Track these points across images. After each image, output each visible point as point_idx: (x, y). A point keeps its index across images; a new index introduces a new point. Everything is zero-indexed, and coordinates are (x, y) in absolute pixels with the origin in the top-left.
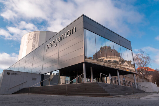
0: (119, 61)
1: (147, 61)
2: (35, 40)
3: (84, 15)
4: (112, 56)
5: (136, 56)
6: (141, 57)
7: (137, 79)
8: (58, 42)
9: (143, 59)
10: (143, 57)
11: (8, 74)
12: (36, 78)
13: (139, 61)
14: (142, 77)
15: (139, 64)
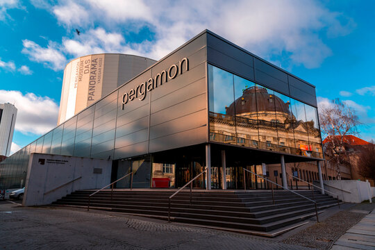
0: (286, 122)
1: (352, 126)
2: (94, 75)
3: (208, 32)
4: (269, 111)
5: (326, 115)
6: (337, 117)
7: (325, 166)
8: (148, 90)
9: (341, 121)
10: (343, 117)
11: (42, 161)
12: (101, 169)
13: (333, 126)
14: (336, 161)
15: (332, 131)
